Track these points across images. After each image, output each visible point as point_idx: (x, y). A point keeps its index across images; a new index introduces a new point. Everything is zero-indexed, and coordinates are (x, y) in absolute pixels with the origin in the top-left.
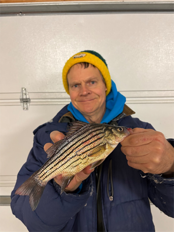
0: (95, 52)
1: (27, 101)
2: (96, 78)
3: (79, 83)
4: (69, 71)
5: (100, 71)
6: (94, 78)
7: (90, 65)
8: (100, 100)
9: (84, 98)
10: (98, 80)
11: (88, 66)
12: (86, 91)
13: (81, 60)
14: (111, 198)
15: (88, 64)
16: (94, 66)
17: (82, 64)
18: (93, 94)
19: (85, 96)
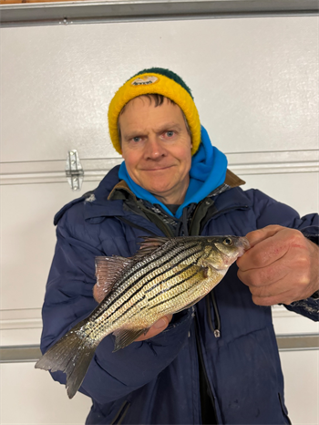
0: (171, 72)
1: (78, 175)
2: (176, 125)
3: (145, 133)
4: (123, 109)
5: (183, 112)
6: (174, 126)
7: (165, 100)
8: (181, 168)
9: (153, 164)
10: (180, 129)
11: (162, 101)
12: (159, 151)
13: (149, 89)
14: (217, 334)
15: (162, 97)
16: (172, 101)
17: (151, 97)
18: (170, 157)
19: (156, 160)
